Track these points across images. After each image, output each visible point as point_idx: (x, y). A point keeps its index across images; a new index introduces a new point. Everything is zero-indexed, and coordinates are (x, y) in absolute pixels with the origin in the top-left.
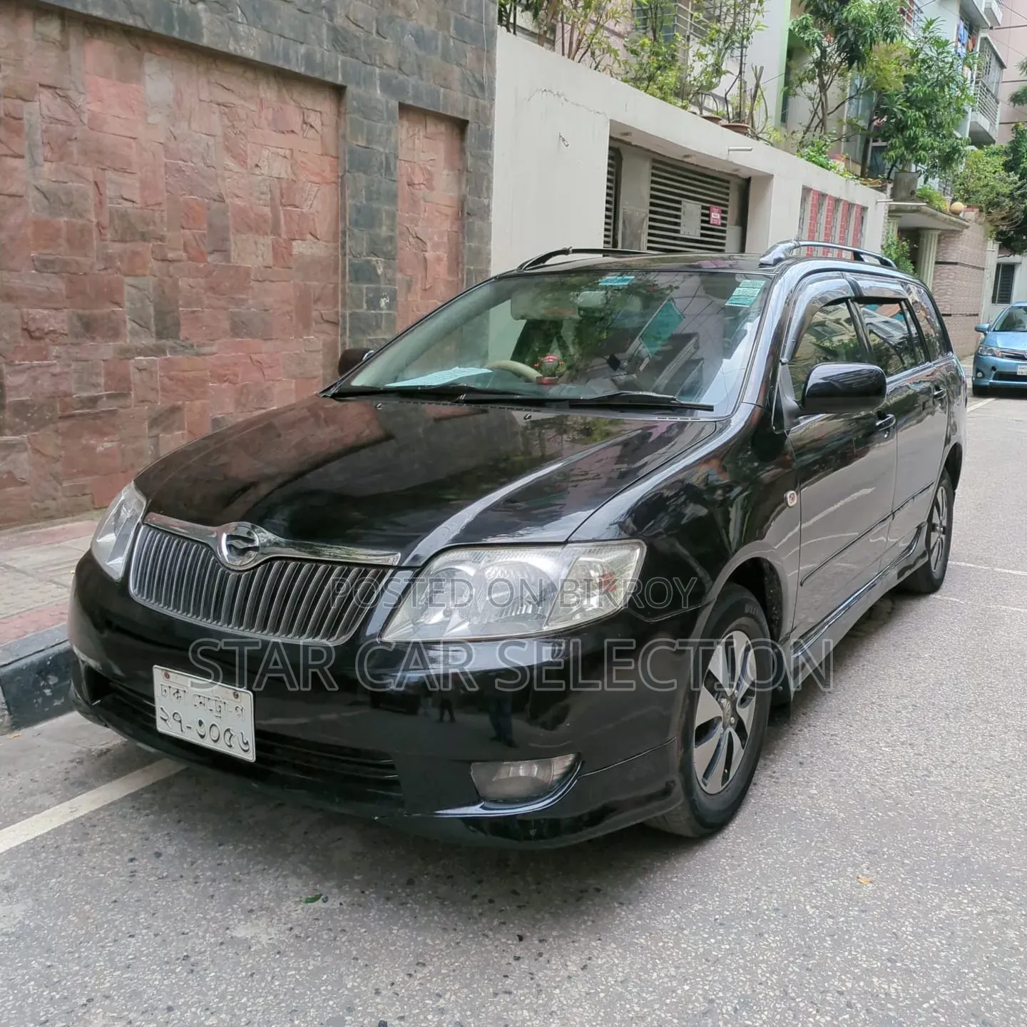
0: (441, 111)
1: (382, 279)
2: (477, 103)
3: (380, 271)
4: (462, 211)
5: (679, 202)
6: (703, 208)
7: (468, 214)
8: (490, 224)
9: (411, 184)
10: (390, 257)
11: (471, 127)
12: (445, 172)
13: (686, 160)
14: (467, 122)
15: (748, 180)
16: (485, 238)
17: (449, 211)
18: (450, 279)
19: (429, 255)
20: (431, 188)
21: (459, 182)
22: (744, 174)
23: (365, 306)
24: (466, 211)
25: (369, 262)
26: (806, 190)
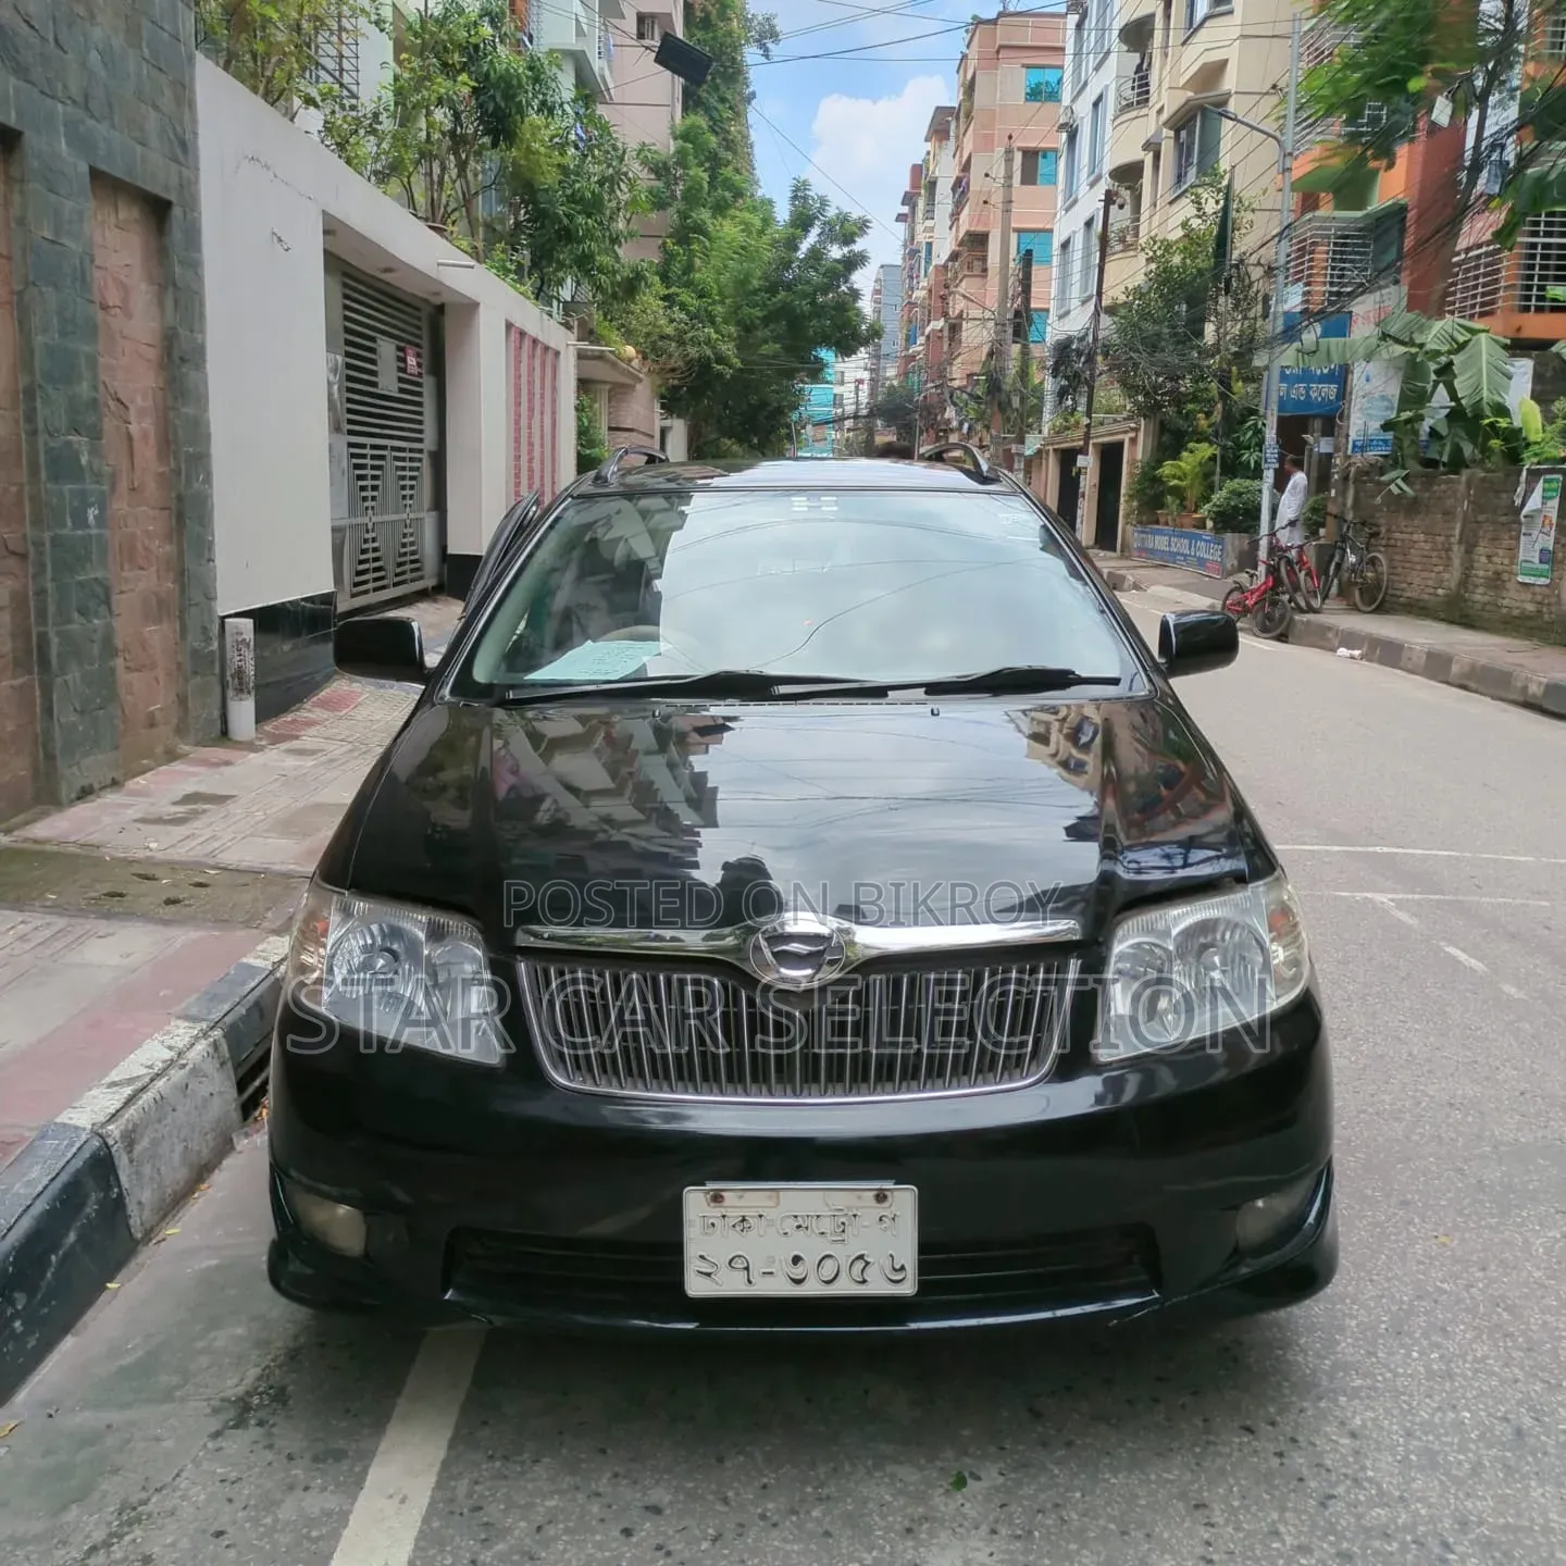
0: (139, 184)
1: (87, 475)
2: (180, 173)
3: (84, 460)
4: (169, 355)
5: (373, 339)
6: (399, 349)
7: (182, 359)
8: (206, 375)
9: (105, 308)
10: (95, 434)
11: (176, 211)
12: (143, 286)
13: (387, 277)
14: (169, 204)
15: (441, 309)
16: (201, 400)
17: (152, 353)
18: (161, 470)
19: (134, 428)
20: (129, 316)
21: (161, 305)
22: (437, 301)
23: (69, 524)
24: (176, 354)
25: (69, 444)
26: (509, 326)
